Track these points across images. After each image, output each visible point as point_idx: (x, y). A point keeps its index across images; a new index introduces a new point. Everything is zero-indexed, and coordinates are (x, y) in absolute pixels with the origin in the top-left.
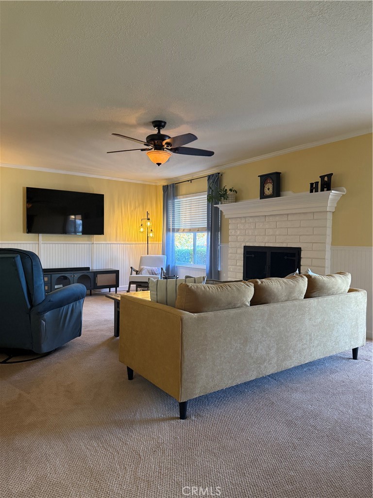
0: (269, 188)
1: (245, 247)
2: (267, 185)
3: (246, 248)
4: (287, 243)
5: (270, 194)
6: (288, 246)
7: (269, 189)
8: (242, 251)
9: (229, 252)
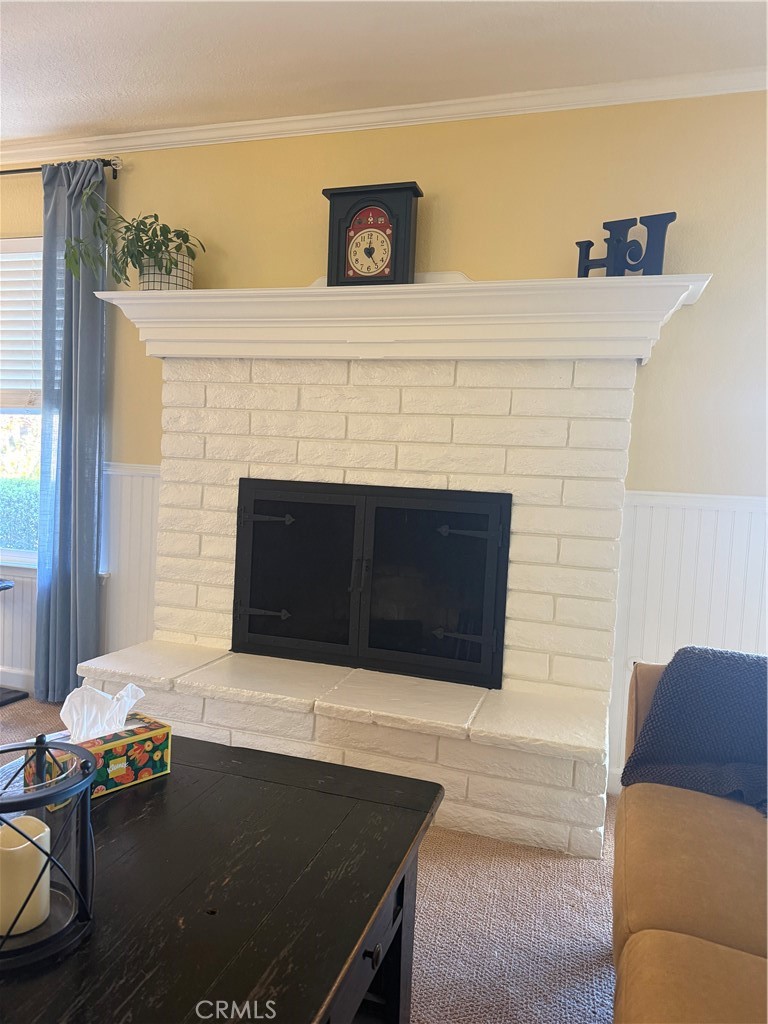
0: (371, 246)
1: (245, 484)
2: (365, 233)
3: (250, 489)
4: (448, 474)
5: (374, 271)
6: (452, 487)
7: (369, 252)
8: (232, 497)
9: (163, 500)
